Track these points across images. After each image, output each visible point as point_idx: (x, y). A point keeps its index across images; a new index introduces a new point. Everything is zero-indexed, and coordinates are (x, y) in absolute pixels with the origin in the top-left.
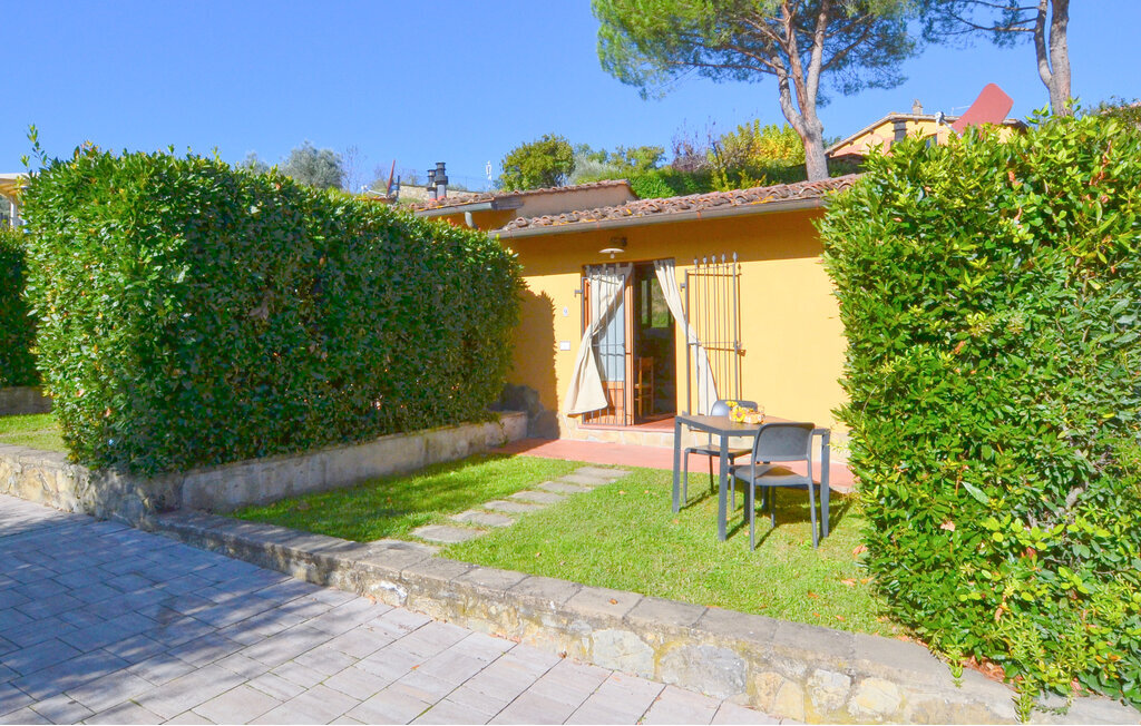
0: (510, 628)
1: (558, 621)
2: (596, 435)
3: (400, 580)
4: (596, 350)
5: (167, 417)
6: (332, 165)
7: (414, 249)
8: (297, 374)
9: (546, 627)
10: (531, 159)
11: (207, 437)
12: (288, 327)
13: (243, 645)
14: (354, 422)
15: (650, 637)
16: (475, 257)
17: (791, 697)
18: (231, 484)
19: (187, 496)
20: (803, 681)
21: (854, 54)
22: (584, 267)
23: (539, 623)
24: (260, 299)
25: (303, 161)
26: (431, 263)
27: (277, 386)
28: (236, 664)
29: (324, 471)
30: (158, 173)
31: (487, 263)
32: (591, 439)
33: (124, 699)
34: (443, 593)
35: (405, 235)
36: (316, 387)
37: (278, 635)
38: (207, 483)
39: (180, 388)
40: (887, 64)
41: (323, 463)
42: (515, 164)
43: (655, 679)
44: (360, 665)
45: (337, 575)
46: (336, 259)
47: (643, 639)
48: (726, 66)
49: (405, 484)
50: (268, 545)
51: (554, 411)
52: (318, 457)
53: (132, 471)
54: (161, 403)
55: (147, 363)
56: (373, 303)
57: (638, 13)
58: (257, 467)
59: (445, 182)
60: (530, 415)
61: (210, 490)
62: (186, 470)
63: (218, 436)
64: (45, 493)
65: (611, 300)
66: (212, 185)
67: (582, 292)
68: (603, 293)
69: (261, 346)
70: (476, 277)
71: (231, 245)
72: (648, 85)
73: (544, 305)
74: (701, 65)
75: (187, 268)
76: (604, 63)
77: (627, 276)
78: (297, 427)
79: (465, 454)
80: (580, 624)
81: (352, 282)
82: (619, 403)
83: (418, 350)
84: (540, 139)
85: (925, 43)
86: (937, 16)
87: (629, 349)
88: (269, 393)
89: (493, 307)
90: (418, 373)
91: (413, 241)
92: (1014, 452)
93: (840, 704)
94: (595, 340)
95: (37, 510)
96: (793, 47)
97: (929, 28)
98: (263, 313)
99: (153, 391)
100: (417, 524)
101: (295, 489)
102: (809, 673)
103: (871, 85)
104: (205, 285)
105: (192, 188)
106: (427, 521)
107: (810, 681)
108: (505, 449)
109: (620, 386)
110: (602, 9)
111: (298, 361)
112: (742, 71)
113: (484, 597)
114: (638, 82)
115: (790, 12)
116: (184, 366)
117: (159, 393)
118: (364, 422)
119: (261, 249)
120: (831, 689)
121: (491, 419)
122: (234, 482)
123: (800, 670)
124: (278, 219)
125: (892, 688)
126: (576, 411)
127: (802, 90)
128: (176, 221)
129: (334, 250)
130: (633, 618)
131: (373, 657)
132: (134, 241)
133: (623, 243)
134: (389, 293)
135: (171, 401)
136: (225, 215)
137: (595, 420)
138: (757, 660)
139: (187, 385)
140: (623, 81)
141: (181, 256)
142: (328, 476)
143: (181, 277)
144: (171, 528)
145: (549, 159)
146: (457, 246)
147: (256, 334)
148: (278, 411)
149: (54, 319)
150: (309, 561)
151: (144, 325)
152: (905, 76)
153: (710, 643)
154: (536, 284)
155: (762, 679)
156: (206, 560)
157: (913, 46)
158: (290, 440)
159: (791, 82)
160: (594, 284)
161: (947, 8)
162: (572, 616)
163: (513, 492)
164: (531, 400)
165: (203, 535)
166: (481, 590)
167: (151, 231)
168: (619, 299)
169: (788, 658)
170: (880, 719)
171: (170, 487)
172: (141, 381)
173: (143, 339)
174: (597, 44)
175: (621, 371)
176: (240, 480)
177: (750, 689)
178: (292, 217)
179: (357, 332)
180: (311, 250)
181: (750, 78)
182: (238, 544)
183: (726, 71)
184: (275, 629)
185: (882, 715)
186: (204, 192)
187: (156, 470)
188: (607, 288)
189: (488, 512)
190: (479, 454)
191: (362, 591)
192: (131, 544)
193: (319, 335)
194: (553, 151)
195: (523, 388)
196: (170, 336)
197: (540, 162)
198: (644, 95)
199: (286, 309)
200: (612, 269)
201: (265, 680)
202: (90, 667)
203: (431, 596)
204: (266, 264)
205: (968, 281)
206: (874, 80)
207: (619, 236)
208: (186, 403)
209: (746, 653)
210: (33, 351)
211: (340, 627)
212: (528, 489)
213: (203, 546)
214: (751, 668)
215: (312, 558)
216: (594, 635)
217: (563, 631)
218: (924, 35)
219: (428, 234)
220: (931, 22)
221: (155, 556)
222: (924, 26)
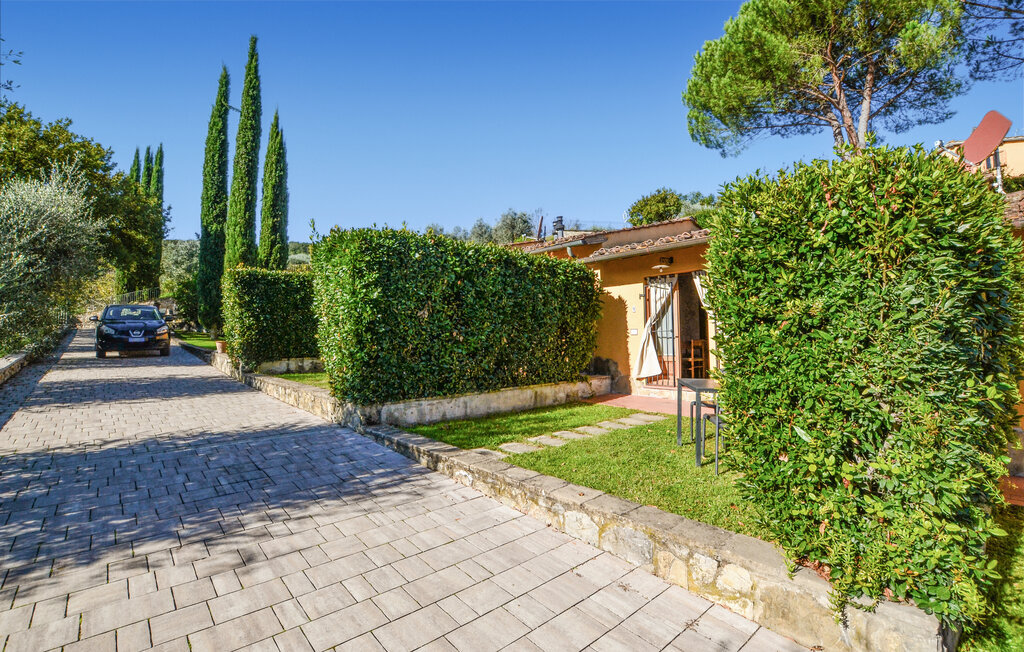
0: (522, 505)
1: (547, 503)
2: (654, 393)
3: (469, 470)
4: (654, 335)
5: (371, 372)
6: (525, 222)
7: (521, 273)
8: (446, 349)
9: (541, 506)
10: (648, 207)
11: (394, 384)
12: (440, 321)
13: (376, 496)
14: (485, 379)
15: (596, 519)
16: (565, 276)
17: (678, 571)
18: (409, 412)
19: (384, 416)
20: (687, 561)
21: (902, 100)
22: (646, 279)
23: (537, 503)
24: (424, 306)
25: (508, 221)
26: (534, 281)
27: (435, 356)
28: (366, 505)
29: (466, 407)
30: (365, 239)
31: (574, 279)
32: (651, 395)
33: (307, 514)
34: (490, 480)
35: (515, 265)
36: (459, 357)
37: (396, 493)
38: (395, 411)
39: (378, 357)
40: (935, 104)
41: (465, 403)
42: (636, 211)
43: (599, 547)
44: (428, 514)
45: (440, 465)
46: (469, 281)
47: (592, 519)
48: (793, 124)
49: (513, 418)
50: (411, 445)
51: (628, 376)
52: (462, 399)
53: (355, 401)
54: (367, 364)
55: (360, 342)
56: (494, 307)
57: (715, 98)
58: (425, 403)
59: (562, 229)
60: (613, 379)
61: (396, 414)
62: (383, 403)
63: (400, 384)
64: (323, 412)
65: (663, 300)
66: (393, 244)
67: (645, 296)
68: (658, 296)
69: (423, 333)
70: (567, 289)
71: (405, 275)
72: (726, 147)
73: (620, 304)
74: (772, 127)
75: (379, 290)
76: (693, 136)
77: (674, 283)
78: (447, 380)
79: (563, 402)
80: (558, 507)
81: (480, 295)
82: (671, 372)
83: (526, 335)
84: (654, 192)
85: (971, 81)
86: (983, 57)
87: (676, 333)
88: (430, 360)
89: (580, 308)
90: (526, 349)
91: (520, 268)
92: (830, 404)
93: (711, 580)
94: (654, 328)
95: (317, 420)
96: (843, 103)
97: (977, 69)
98: (425, 314)
99: (363, 358)
100: (505, 441)
101: (448, 417)
102: (691, 555)
103: (920, 122)
104: (391, 299)
105: (382, 246)
106: (511, 440)
107: (691, 561)
108: (592, 399)
109: (671, 359)
110: (689, 99)
111: (448, 342)
112: (804, 128)
113: (509, 484)
114: (719, 146)
115: (839, 78)
116: (379, 344)
117: (366, 359)
118: (491, 379)
119: (423, 277)
120: (704, 569)
121: (582, 380)
122: (410, 411)
123: (685, 552)
124: (433, 259)
125: (746, 574)
126: (641, 376)
127: (853, 135)
128: (374, 265)
129: (468, 276)
130: (587, 506)
131: (439, 511)
132: (353, 277)
133: (671, 261)
134: (505, 300)
135: (372, 364)
136: (401, 260)
137: (655, 383)
138: (659, 543)
139: (381, 354)
140: (707, 146)
141: (376, 283)
142: (469, 411)
143: (375, 295)
144: (371, 433)
145: (661, 205)
146: (552, 270)
147: (420, 325)
148: (434, 371)
149: (324, 320)
150: (429, 456)
151: (358, 321)
152: (953, 111)
153: (630, 527)
154: (615, 291)
155: (661, 555)
156: (383, 451)
157: (959, 86)
158: (444, 387)
159: (843, 130)
160: (652, 290)
161: (995, 50)
162: (554, 501)
163: (578, 426)
164: (613, 368)
165: (383, 439)
166: (508, 480)
167: (361, 271)
168: (669, 301)
169: (678, 543)
170: (738, 595)
171: (374, 411)
172: (357, 352)
173: (357, 329)
174: (687, 124)
175: (672, 349)
176: (414, 410)
177: (653, 561)
178: (441, 258)
179: (483, 324)
180: (453, 276)
181: (812, 131)
182: (399, 444)
183: (793, 128)
184: (396, 489)
185: (739, 592)
186: (389, 247)
187: (367, 402)
188: (660, 292)
189: (553, 437)
190: (571, 402)
191: (452, 475)
192: (350, 439)
193: (459, 326)
194: (664, 200)
195: (608, 361)
196: (371, 327)
197: (654, 208)
198: (724, 154)
199: (439, 312)
200: (663, 279)
201: (376, 514)
202: (300, 497)
203: (484, 481)
204: (425, 286)
205: (785, 277)
206: (923, 118)
207: (668, 256)
208: (381, 364)
209: (652, 536)
210: (316, 336)
211: (431, 493)
212: (589, 425)
213: (383, 444)
214: (656, 547)
215: (429, 454)
216: (566, 514)
217: (549, 510)
218: (971, 76)
219: (531, 263)
220: (978, 64)
221: (358, 447)
222: (971, 68)
